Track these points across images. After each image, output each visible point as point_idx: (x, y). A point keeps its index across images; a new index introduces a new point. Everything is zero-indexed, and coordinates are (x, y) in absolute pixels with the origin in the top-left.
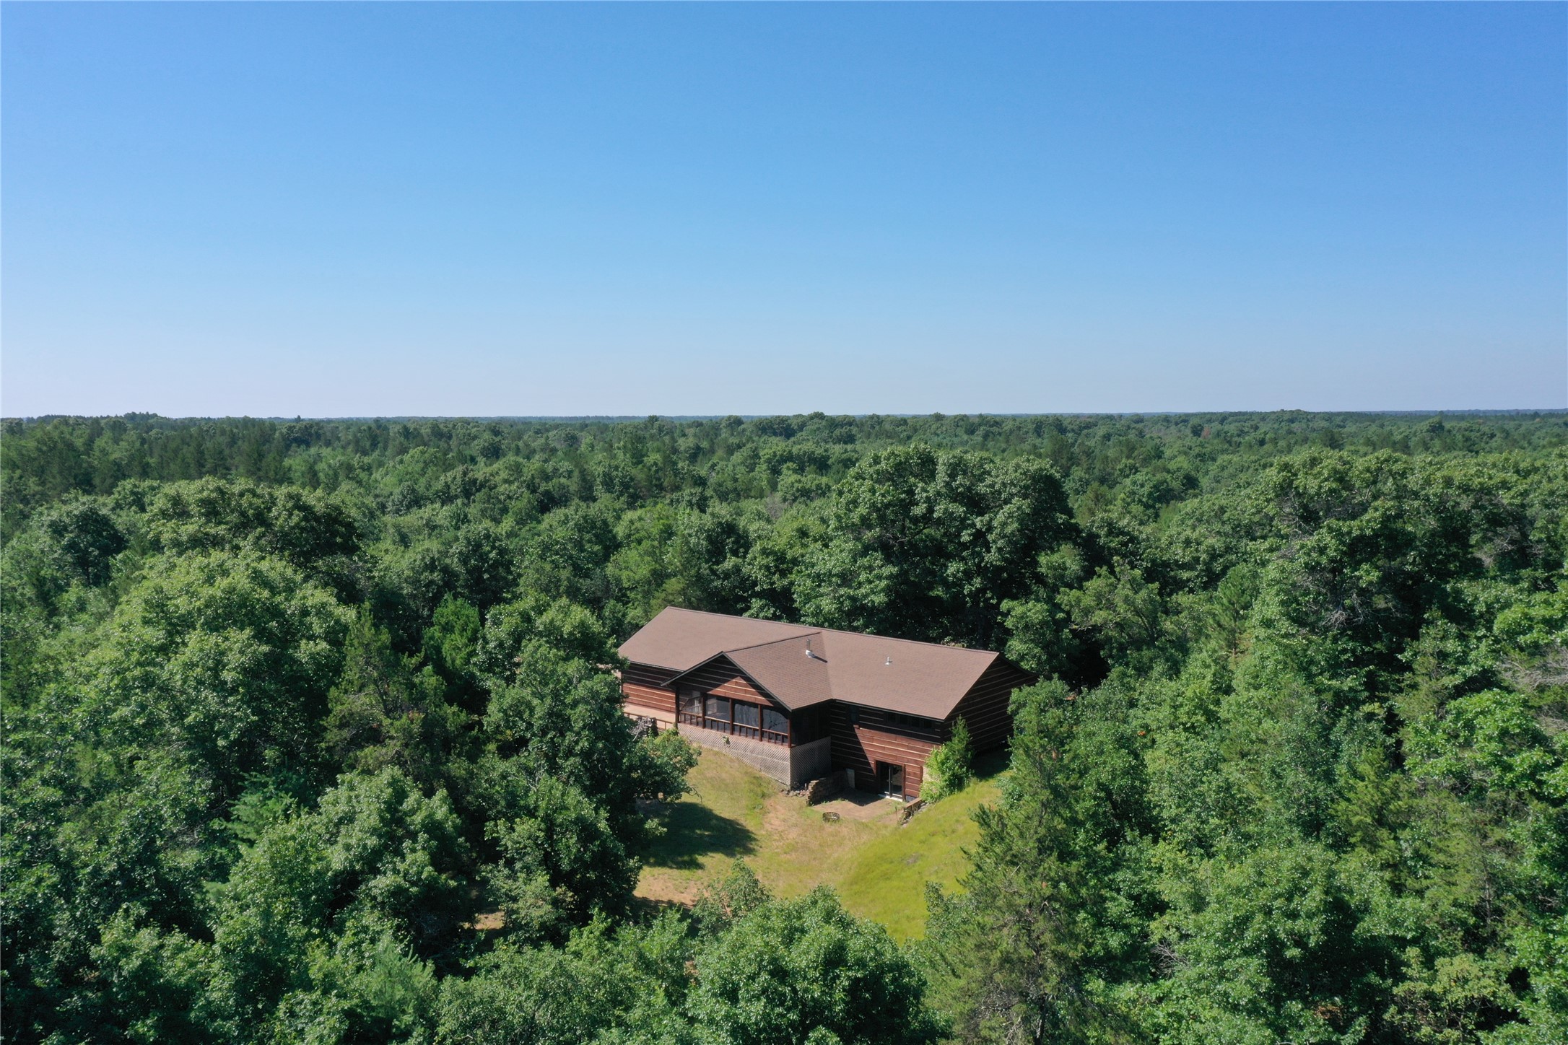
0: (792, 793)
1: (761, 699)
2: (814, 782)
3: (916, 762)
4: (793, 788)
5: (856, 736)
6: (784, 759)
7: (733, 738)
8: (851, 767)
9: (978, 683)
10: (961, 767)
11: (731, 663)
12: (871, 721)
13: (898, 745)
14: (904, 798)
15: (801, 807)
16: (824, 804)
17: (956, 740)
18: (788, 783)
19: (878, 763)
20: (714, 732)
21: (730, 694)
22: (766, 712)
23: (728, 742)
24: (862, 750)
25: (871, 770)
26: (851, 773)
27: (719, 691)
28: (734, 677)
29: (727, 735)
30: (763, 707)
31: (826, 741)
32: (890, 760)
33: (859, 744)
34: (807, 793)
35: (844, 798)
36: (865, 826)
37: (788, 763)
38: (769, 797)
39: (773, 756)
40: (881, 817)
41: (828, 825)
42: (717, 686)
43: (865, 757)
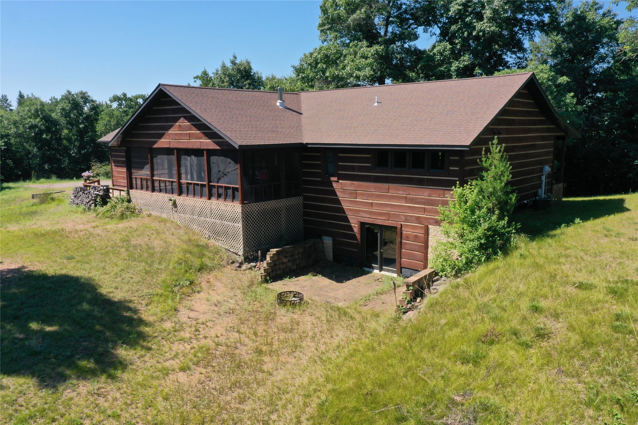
0: (245, 266)
1: (207, 143)
2: (274, 251)
3: (418, 220)
4: (247, 259)
5: (334, 193)
6: (234, 220)
7: (181, 200)
8: (328, 234)
9: (503, 112)
10: (500, 218)
11: (174, 102)
12: (353, 169)
13: (393, 198)
14: (400, 272)
15: (252, 284)
16: (287, 280)
17: (489, 176)
18: (241, 253)
19: (362, 225)
20: (161, 195)
21: (174, 144)
22: (214, 159)
23: (175, 204)
24: (342, 210)
25: (354, 237)
26: (328, 241)
27: (163, 143)
28: (176, 120)
29: (175, 197)
30: (211, 153)
31: (296, 201)
32: (380, 221)
33: (338, 202)
34: (265, 264)
35: (316, 272)
36: (342, 313)
37: (240, 225)
38: (211, 269)
39: (222, 217)
40: (367, 299)
41: (282, 311)
42: (161, 136)
43: (346, 220)
